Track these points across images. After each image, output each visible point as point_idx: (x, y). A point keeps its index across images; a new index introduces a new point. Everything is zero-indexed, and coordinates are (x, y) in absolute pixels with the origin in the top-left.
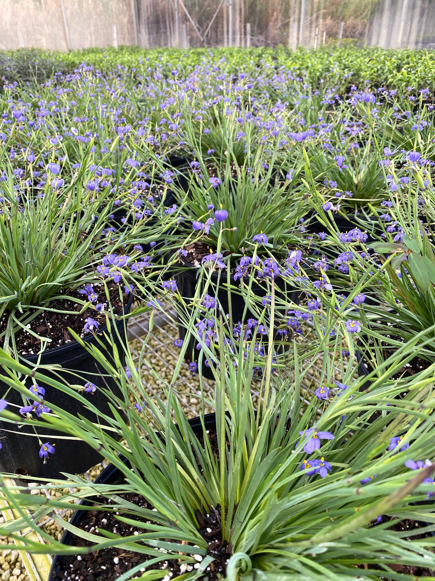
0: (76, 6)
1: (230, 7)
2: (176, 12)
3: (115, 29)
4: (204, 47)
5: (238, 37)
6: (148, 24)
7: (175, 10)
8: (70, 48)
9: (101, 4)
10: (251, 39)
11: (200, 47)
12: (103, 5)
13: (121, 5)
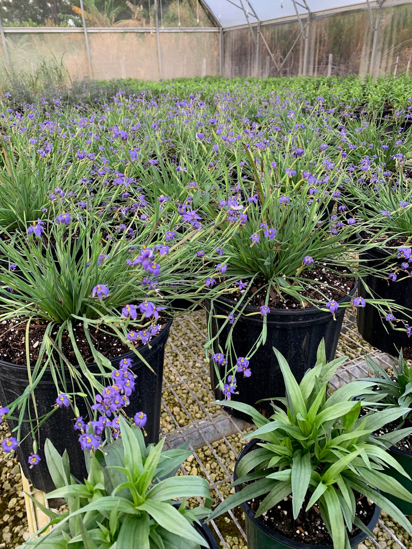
0: (173, 41)
1: (307, 40)
2: (258, 45)
3: (205, 61)
4: (280, 77)
5: (311, 66)
6: (232, 57)
7: (257, 44)
8: (161, 77)
9: (195, 39)
10: (333, 68)
11: (276, 77)
12: (197, 41)
13: (213, 40)
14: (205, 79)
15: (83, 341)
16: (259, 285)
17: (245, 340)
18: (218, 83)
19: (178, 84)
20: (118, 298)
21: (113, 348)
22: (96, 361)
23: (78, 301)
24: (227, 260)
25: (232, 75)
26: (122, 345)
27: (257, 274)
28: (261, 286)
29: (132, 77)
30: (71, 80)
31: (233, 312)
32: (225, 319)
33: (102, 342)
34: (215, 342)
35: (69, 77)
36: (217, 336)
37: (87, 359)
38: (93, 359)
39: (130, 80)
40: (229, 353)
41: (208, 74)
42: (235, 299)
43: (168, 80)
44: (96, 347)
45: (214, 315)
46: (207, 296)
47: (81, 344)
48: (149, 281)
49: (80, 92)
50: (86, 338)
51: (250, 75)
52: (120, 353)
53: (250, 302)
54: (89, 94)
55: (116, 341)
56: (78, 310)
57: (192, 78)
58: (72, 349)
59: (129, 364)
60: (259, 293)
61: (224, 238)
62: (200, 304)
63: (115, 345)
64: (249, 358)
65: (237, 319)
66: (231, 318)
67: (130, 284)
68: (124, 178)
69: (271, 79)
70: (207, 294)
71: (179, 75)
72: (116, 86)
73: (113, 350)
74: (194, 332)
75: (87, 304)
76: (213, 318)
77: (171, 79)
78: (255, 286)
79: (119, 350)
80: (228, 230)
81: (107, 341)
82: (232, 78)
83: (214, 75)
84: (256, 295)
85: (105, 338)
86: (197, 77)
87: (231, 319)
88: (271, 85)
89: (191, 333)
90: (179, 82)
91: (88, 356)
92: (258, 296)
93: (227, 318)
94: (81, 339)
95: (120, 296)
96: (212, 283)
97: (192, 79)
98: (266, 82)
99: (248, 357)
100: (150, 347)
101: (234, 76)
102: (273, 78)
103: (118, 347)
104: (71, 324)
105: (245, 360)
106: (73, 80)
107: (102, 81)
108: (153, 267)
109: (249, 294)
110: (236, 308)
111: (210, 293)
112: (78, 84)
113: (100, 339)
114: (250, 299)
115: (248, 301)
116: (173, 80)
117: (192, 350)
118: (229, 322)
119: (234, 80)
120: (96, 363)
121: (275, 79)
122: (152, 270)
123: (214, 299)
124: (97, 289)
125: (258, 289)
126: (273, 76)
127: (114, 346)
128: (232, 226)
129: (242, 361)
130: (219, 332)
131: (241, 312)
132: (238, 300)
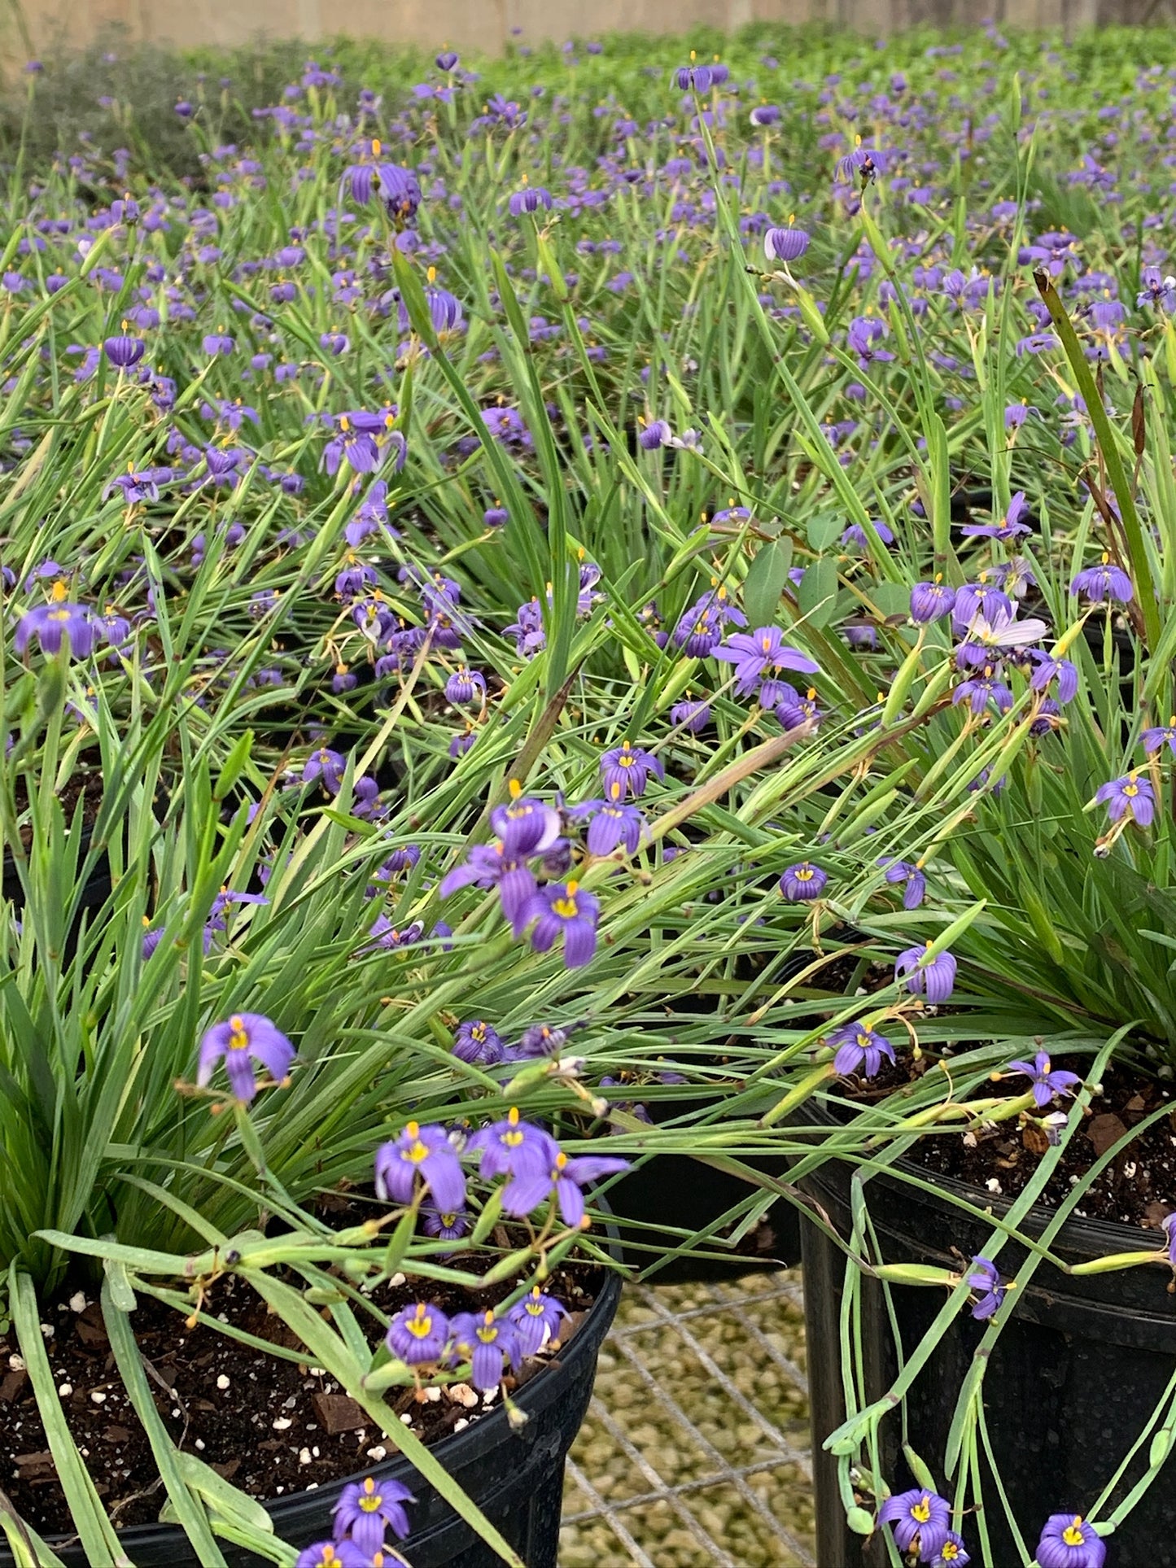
14: (750, 38)
15: (99, 1397)
16: (1137, 1103)
17: (1053, 1437)
18: (820, 56)
19: (606, 67)
20: (310, 1142)
21: (273, 1444)
22: (177, 1510)
23: (78, 1152)
24: (945, 938)
25: (896, 17)
26: (322, 1429)
27: (1122, 1032)
28: (1149, 1111)
29: (354, 33)
30: (28, 45)
31: (993, 1247)
32: (943, 1292)
33: (206, 1406)
34: (890, 1421)
35: (23, 28)
36: (900, 1390)
37: (117, 1505)
38: (162, 1494)
39: (344, 45)
40: (969, 1500)
41: (765, 16)
42: (993, 1184)
43: (550, 47)
44: (173, 1427)
45: (875, 1262)
46: (839, 1142)
47: (84, 1413)
48: (493, 1045)
49: (78, 99)
50: (114, 1375)
51: (1000, 16)
52: (313, 1472)
53: (1085, 1203)
54: (129, 108)
55: (291, 1403)
56: (75, 1205)
57: (680, 37)
58: (39, 1441)
59: (394, 1513)
60: (1133, 1152)
61: (929, 808)
62: (792, 1195)
63: (282, 1424)
64: (1106, 1528)
65: (1016, 1287)
66: (984, 1282)
67: (399, 1038)
68: (380, 440)
69: (1115, 36)
70: (839, 1131)
71: (607, 22)
72: (268, 73)
73: (270, 1456)
74: (683, 1438)
75: (129, 1178)
76: (865, 1280)
77: (561, 42)
78: (1106, 1109)
79: (305, 1457)
80: (961, 756)
81: (234, 1400)
82: (898, 35)
83: (795, 23)
84: (1117, 1164)
85: (223, 1382)
86: (706, 30)
87: (980, 1293)
88: (1119, 64)
89: (662, 1445)
90: (609, 54)
91: (124, 1487)
92: (1130, 1171)
93: (961, 1285)
94: (83, 1383)
95: (317, 1134)
96: (873, 1055)
97: (675, 43)
98: (1087, 53)
99: (1102, 1517)
100: (517, 1416)
101: (904, 25)
102: (1127, 32)
103: (298, 1436)
104: (30, 1293)
105: (1085, 1532)
106: (42, 41)
107: (191, 52)
108: (559, 907)
109: (1079, 1155)
110: (1007, 1227)
111: (854, 1126)
112: (68, 61)
113: (197, 1387)
114: (1081, 1185)
115: (1074, 1197)
116: (576, 46)
117: (672, 1551)
118: (967, 1307)
119: (906, 45)
120: (179, 1528)
121: (1138, 36)
122: (555, 925)
123: (881, 1164)
124: (227, 1037)
125: (1129, 1126)
126: (1127, 22)
127: (277, 1434)
128: (980, 734)
129: (1072, 1538)
130: (910, 1372)
131: (1040, 1249)
132: (1012, 1192)
